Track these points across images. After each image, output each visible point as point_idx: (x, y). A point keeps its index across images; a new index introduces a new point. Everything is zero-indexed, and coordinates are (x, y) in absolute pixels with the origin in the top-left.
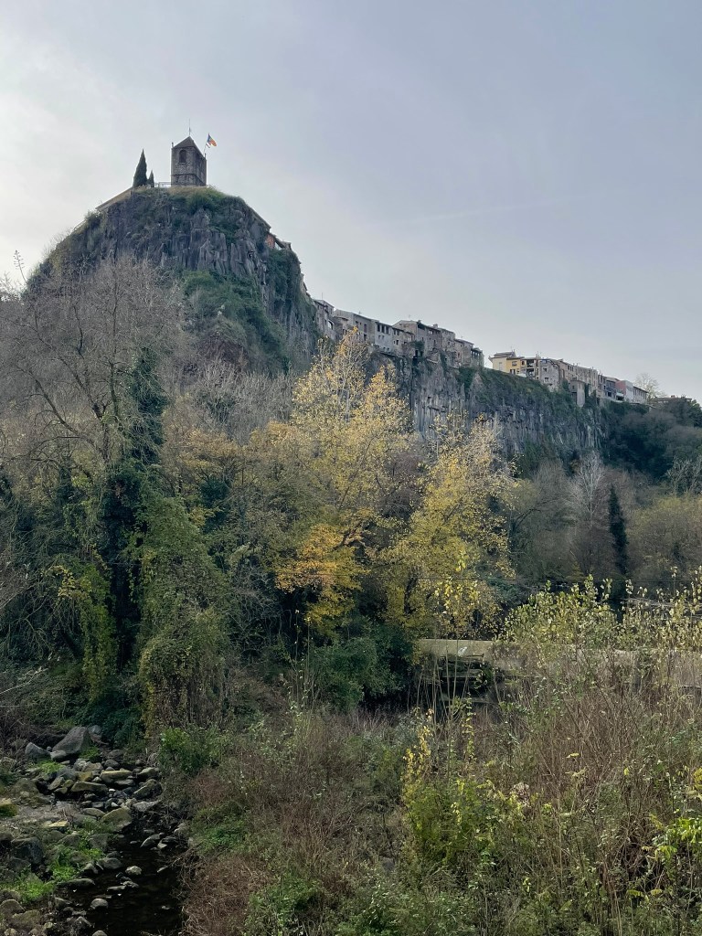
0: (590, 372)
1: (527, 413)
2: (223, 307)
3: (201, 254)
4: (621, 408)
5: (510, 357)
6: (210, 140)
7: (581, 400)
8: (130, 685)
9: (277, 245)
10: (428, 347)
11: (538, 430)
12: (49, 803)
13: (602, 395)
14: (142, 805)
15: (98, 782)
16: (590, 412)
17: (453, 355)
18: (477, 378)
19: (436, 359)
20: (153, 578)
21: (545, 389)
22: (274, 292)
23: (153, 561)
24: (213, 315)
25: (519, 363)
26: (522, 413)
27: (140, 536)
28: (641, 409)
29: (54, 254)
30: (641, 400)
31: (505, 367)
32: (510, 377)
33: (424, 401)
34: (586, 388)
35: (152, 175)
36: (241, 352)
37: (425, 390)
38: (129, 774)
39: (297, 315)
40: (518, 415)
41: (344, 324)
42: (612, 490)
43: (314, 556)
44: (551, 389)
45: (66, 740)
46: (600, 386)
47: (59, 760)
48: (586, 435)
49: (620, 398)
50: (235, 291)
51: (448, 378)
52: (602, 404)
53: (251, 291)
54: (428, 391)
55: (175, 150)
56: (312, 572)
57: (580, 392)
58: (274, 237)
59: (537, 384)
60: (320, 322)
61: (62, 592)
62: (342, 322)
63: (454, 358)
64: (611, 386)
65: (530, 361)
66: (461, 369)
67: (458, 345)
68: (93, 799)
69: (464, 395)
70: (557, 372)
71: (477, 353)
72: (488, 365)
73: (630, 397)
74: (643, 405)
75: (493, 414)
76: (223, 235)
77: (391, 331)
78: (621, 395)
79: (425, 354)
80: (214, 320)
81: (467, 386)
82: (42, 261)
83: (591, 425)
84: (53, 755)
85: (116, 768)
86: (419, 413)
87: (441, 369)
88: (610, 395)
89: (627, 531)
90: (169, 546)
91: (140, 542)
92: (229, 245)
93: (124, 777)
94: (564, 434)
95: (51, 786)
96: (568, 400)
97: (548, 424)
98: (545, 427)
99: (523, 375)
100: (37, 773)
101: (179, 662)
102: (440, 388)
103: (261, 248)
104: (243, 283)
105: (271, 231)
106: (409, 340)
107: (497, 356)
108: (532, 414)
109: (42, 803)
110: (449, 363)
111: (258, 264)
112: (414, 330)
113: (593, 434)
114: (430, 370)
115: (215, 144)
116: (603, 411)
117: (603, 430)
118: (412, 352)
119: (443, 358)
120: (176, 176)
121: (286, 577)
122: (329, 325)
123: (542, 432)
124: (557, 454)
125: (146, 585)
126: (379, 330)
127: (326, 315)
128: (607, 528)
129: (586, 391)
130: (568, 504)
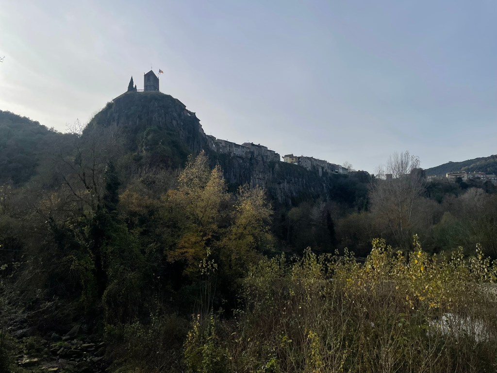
0: (324, 162)
1: (298, 179)
2: (161, 141)
3: (154, 119)
4: (338, 176)
5: (291, 156)
6: (160, 71)
7: (320, 174)
8: (99, 306)
9: (188, 114)
10: (256, 153)
11: (303, 186)
12: (56, 360)
13: (329, 171)
14: (96, 359)
15: (80, 349)
16: (324, 179)
17: (267, 156)
18: (277, 166)
19: (260, 159)
20: (112, 259)
21: (305, 169)
22: (187, 133)
23: (111, 252)
24: (158, 144)
25: (294, 159)
26: (296, 179)
27: (107, 241)
28: (345, 176)
29: (93, 120)
30: (346, 173)
31: (289, 161)
32: (291, 165)
33: (255, 176)
34: (323, 168)
35: (136, 86)
36: (170, 159)
37: (255, 171)
38: (94, 345)
39: (198, 142)
40: (295, 181)
41: (221, 145)
42: (328, 211)
43: (184, 247)
44: (308, 169)
45: (72, 331)
46: (328, 167)
47: (66, 340)
48: (323, 188)
49: (337, 172)
50: (168, 134)
51: (265, 166)
52: (329, 175)
53: (175, 133)
54: (257, 171)
55: (145, 75)
56: (182, 254)
57: (320, 170)
58: (187, 110)
59: (302, 167)
60: (210, 144)
61: (72, 267)
62: (220, 144)
63: (267, 158)
64: (333, 167)
65: (299, 158)
66: (270, 162)
67: (269, 152)
68: (76, 357)
69: (272, 173)
70: (310, 162)
71: (277, 156)
72: (282, 160)
73: (341, 171)
74: (346, 175)
75: (284, 180)
76: (163, 111)
77: (240, 147)
78: (337, 171)
79: (255, 156)
80: (157, 146)
81: (273, 169)
82: (89, 123)
83: (325, 183)
84: (64, 338)
85: (89, 343)
86: (253, 181)
87: (261, 162)
88: (332, 171)
89: (335, 228)
90: (118, 246)
91: (107, 244)
92: (165, 115)
93: (91, 347)
94: (314, 188)
95: (58, 352)
96: (315, 173)
97: (307, 184)
98: (306, 185)
99: (296, 164)
100: (55, 346)
101: (119, 296)
102: (262, 170)
103: (180, 115)
104: (171, 130)
105: (186, 108)
106: (248, 151)
107: (286, 156)
108: (300, 180)
109: (52, 360)
110: (265, 160)
111: (179, 122)
112: (250, 147)
113: (326, 187)
114: (257, 163)
115: (162, 72)
116: (330, 177)
117: (330, 185)
118: (250, 156)
119: (262, 157)
120: (146, 86)
121: (172, 256)
122: (214, 145)
123: (305, 187)
124: (311, 196)
125: (109, 263)
126: (235, 147)
127: (212, 141)
128: (327, 227)
129: (323, 170)
130: (312, 217)
